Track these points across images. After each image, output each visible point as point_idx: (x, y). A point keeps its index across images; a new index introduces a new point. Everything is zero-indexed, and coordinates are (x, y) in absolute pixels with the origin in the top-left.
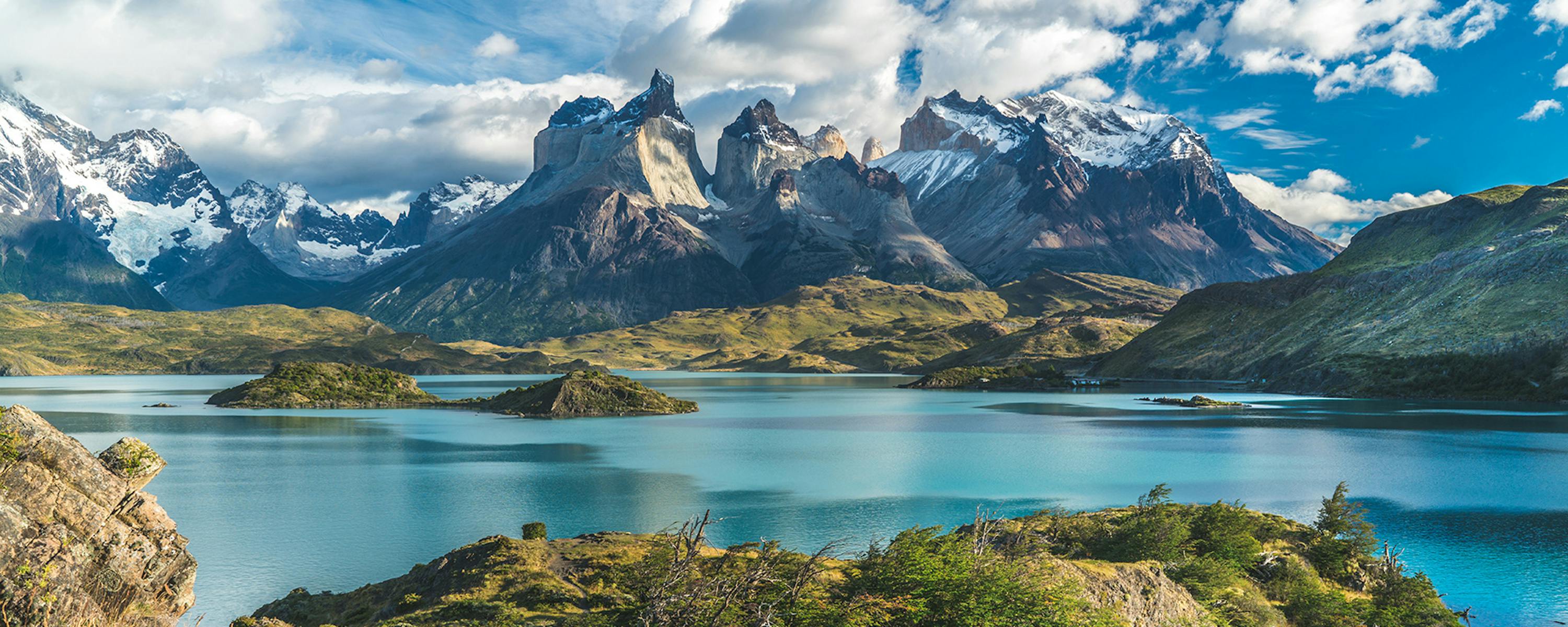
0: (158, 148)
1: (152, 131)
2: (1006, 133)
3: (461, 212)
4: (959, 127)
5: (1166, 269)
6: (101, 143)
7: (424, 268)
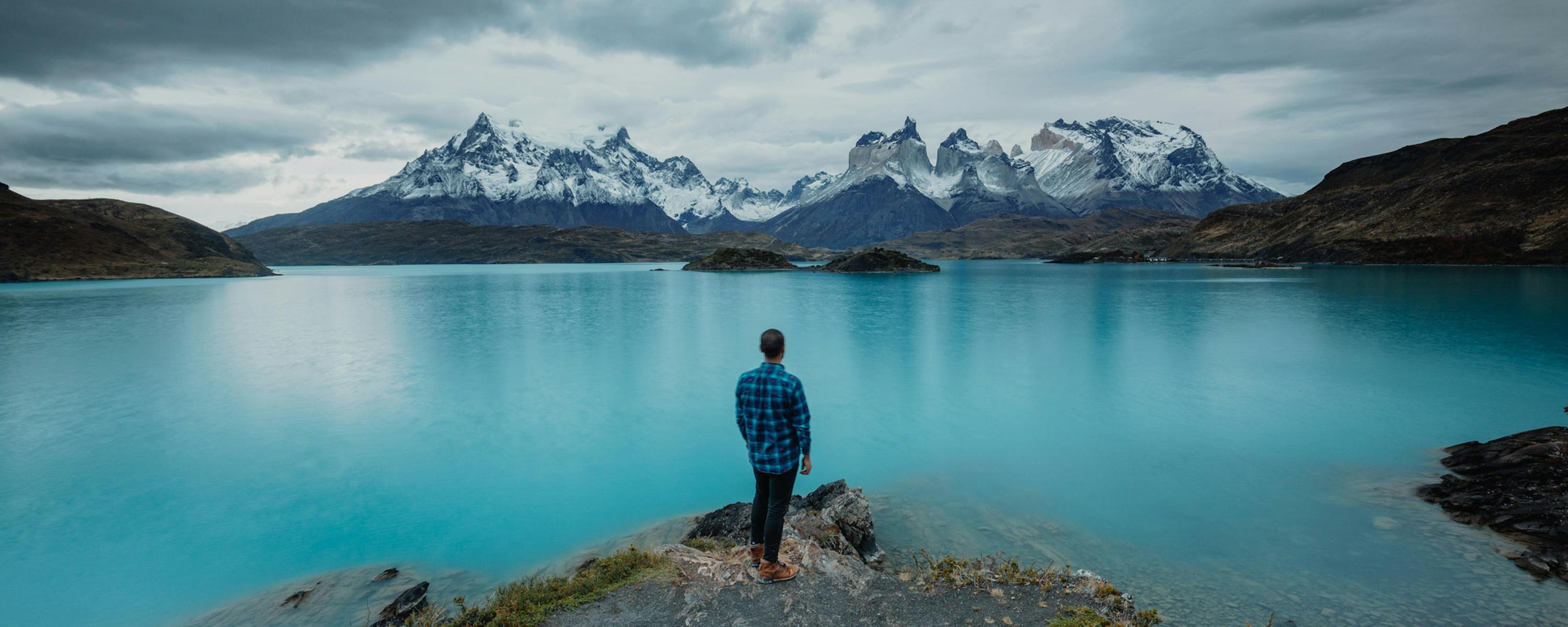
0: (684, 164)
1: (682, 157)
2: (1089, 139)
3: (815, 189)
4: (1062, 137)
5: (1179, 206)
6: (660, 163)
7: (798, 215)
